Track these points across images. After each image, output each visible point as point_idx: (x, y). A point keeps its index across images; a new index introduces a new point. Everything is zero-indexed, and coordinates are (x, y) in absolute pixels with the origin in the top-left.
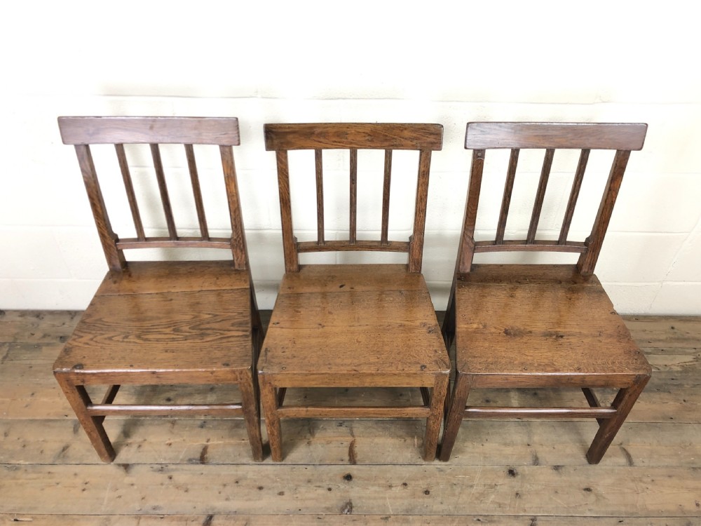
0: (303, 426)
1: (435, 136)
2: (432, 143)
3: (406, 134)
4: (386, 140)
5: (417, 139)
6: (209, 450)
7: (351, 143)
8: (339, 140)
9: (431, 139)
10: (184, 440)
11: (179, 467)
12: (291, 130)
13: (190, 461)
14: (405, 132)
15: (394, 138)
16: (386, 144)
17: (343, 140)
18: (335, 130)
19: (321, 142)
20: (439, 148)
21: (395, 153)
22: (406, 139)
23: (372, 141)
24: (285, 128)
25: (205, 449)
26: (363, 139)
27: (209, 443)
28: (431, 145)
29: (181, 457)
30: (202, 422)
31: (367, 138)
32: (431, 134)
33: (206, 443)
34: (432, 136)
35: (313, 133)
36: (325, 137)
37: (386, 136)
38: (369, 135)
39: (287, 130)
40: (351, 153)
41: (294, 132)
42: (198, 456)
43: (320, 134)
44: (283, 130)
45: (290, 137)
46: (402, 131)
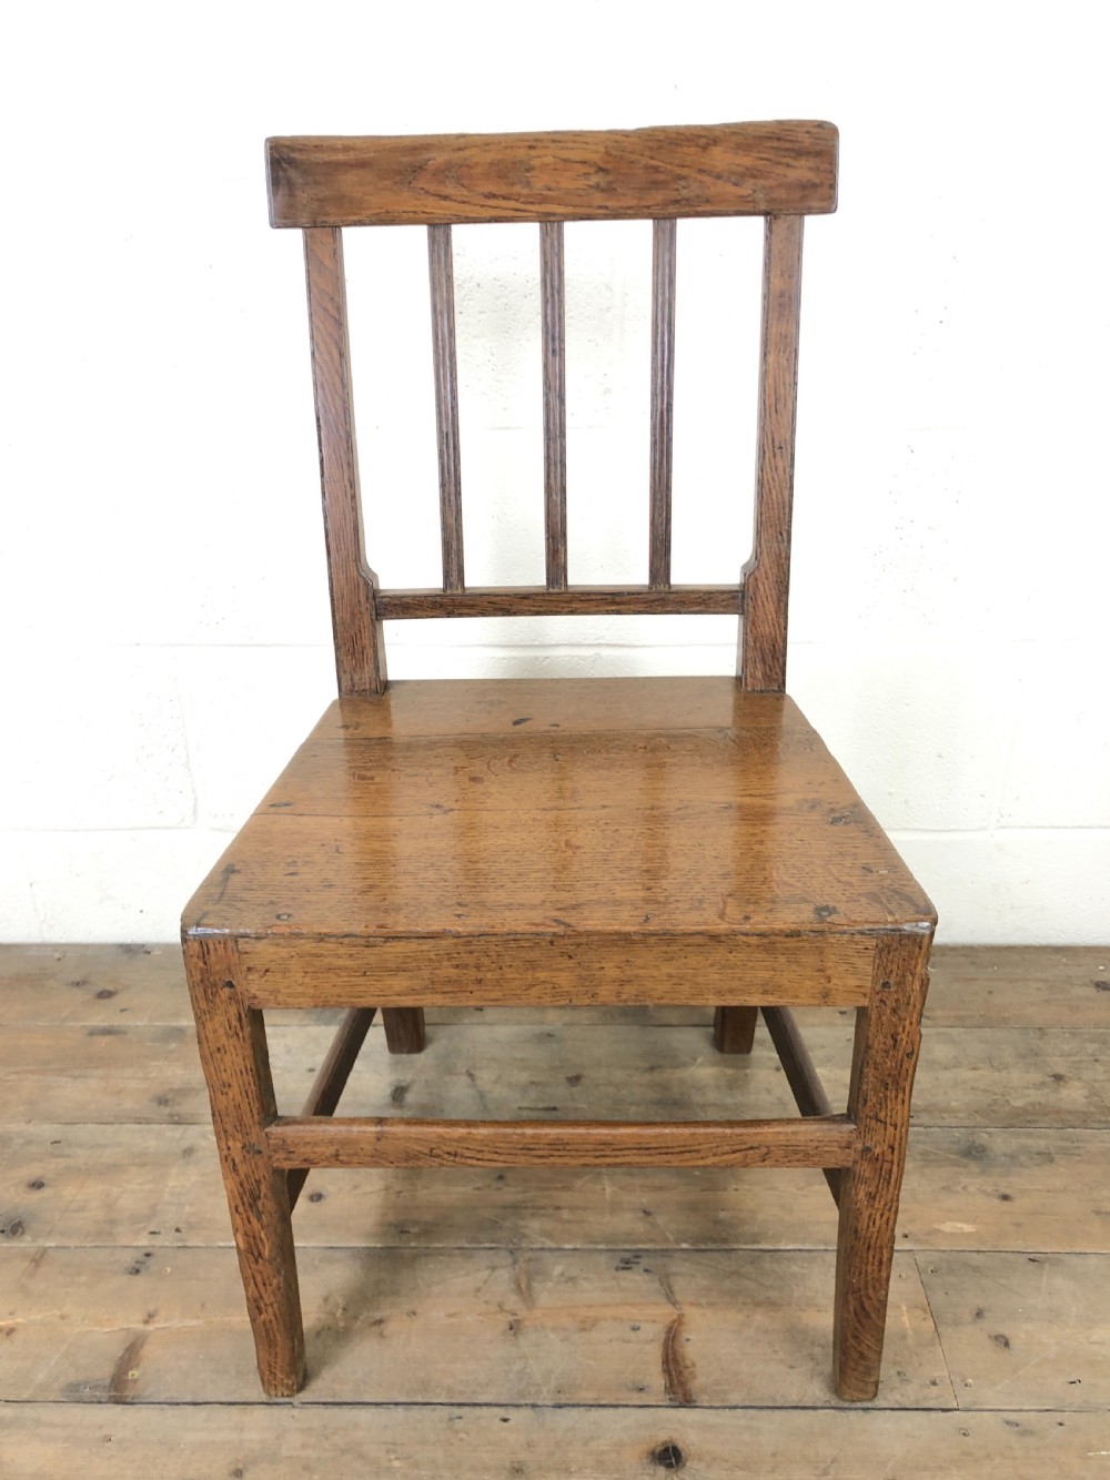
0: (493, 1268)
1: (812, 162)
2: (807, 188)
3: (720, 158)
4: (655, 185)
5: (753, 173)
6: (150, 1352)
7: (544, 200)
8: (504, 190)
9: (801, 171)
10: (63, 1317)
11: (28, 1412)
12: (352, 155)
13: (75, 1394)
14: (717, 151)
15: (680, 177)
16: (658, 196)
17: (517, 189)
18: (491, 156)
19: (446, 198)
20: (827, 204)
21: (686, 228)
22: (719, 177)
23: (609, 190)
24: (334, 149)
25: (132, 1353)
26: (582, 183)
27: (151, 1327)
28: (797, 195)
29: (41, 1377)
30: (139, 1255)
31: (594, 180)
32: (800, 153)
33: (140, 1327)
34: (803, 162)
35: (418, 169)
36: (458, 181)
37: (656, 169)
38: (601, 170)
39: (341, 157)
40: (545, 235)
41: (362, 165)
42: (105, 1371)
43: (443, 172)
44: (326, 157)
45: (349, 182)
46: (705, 148)
